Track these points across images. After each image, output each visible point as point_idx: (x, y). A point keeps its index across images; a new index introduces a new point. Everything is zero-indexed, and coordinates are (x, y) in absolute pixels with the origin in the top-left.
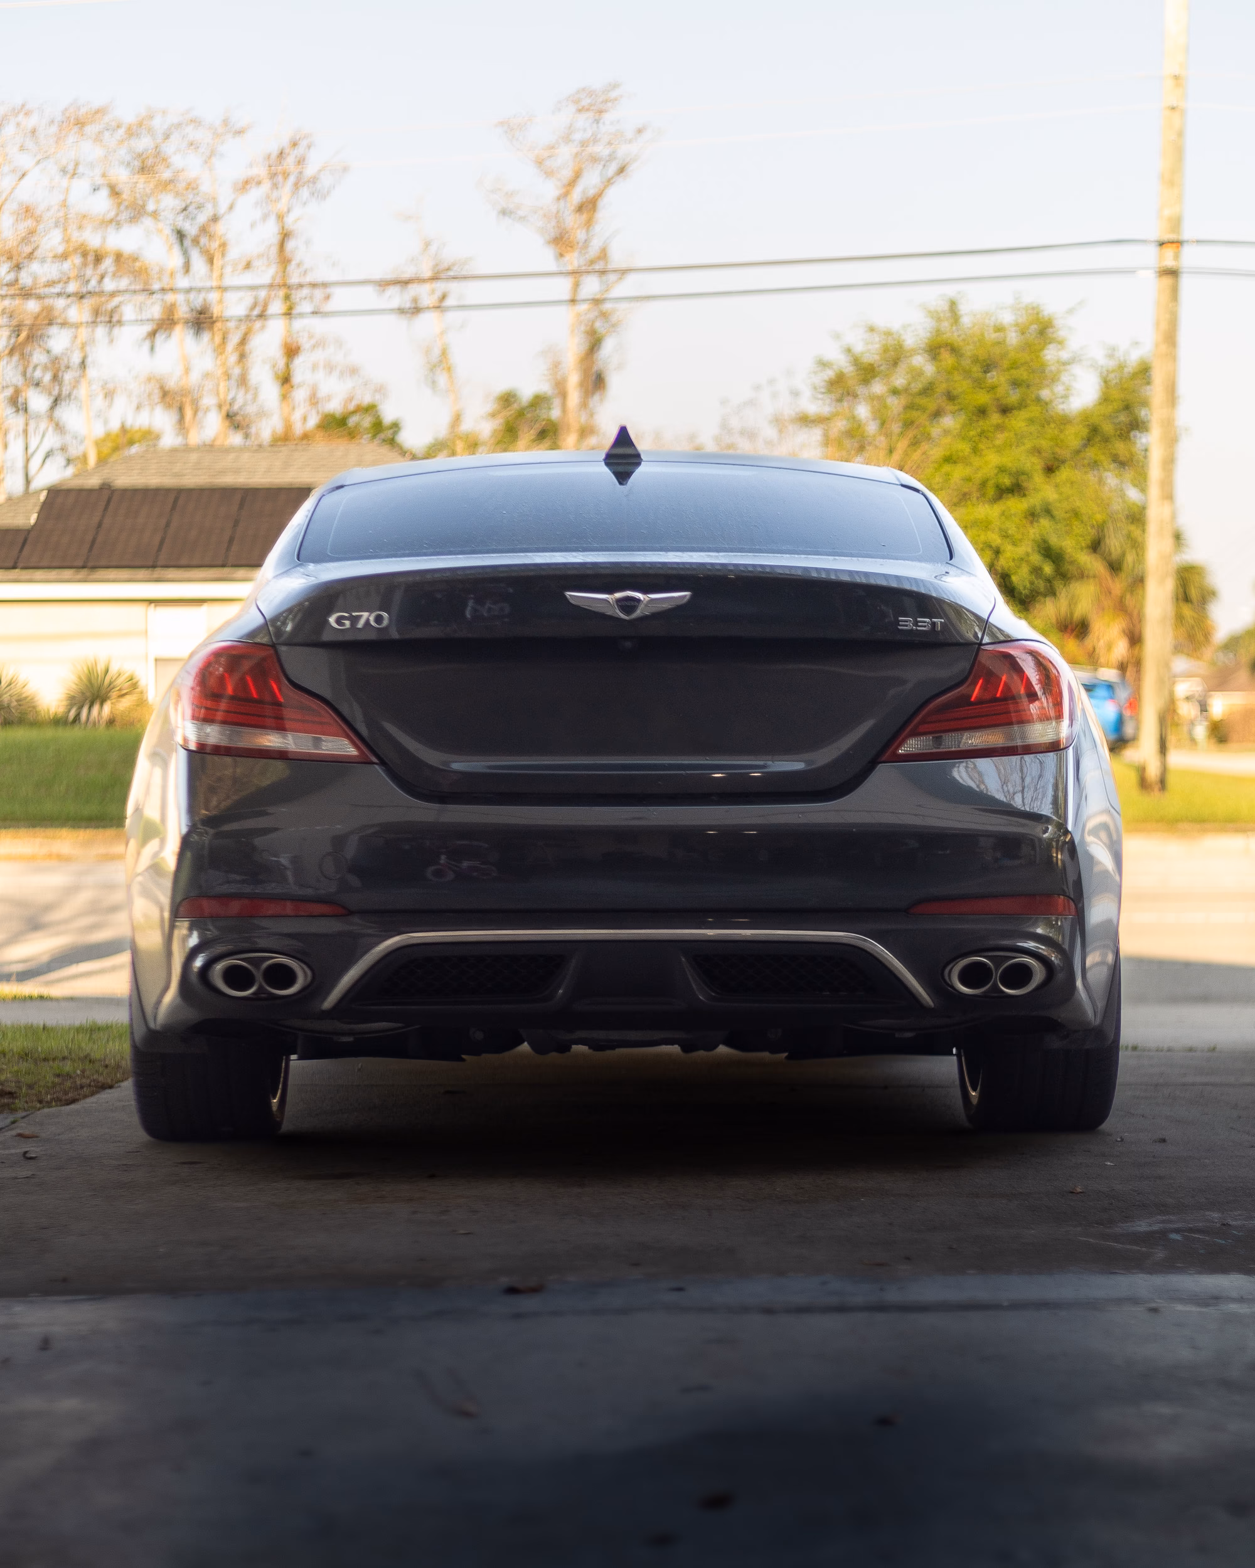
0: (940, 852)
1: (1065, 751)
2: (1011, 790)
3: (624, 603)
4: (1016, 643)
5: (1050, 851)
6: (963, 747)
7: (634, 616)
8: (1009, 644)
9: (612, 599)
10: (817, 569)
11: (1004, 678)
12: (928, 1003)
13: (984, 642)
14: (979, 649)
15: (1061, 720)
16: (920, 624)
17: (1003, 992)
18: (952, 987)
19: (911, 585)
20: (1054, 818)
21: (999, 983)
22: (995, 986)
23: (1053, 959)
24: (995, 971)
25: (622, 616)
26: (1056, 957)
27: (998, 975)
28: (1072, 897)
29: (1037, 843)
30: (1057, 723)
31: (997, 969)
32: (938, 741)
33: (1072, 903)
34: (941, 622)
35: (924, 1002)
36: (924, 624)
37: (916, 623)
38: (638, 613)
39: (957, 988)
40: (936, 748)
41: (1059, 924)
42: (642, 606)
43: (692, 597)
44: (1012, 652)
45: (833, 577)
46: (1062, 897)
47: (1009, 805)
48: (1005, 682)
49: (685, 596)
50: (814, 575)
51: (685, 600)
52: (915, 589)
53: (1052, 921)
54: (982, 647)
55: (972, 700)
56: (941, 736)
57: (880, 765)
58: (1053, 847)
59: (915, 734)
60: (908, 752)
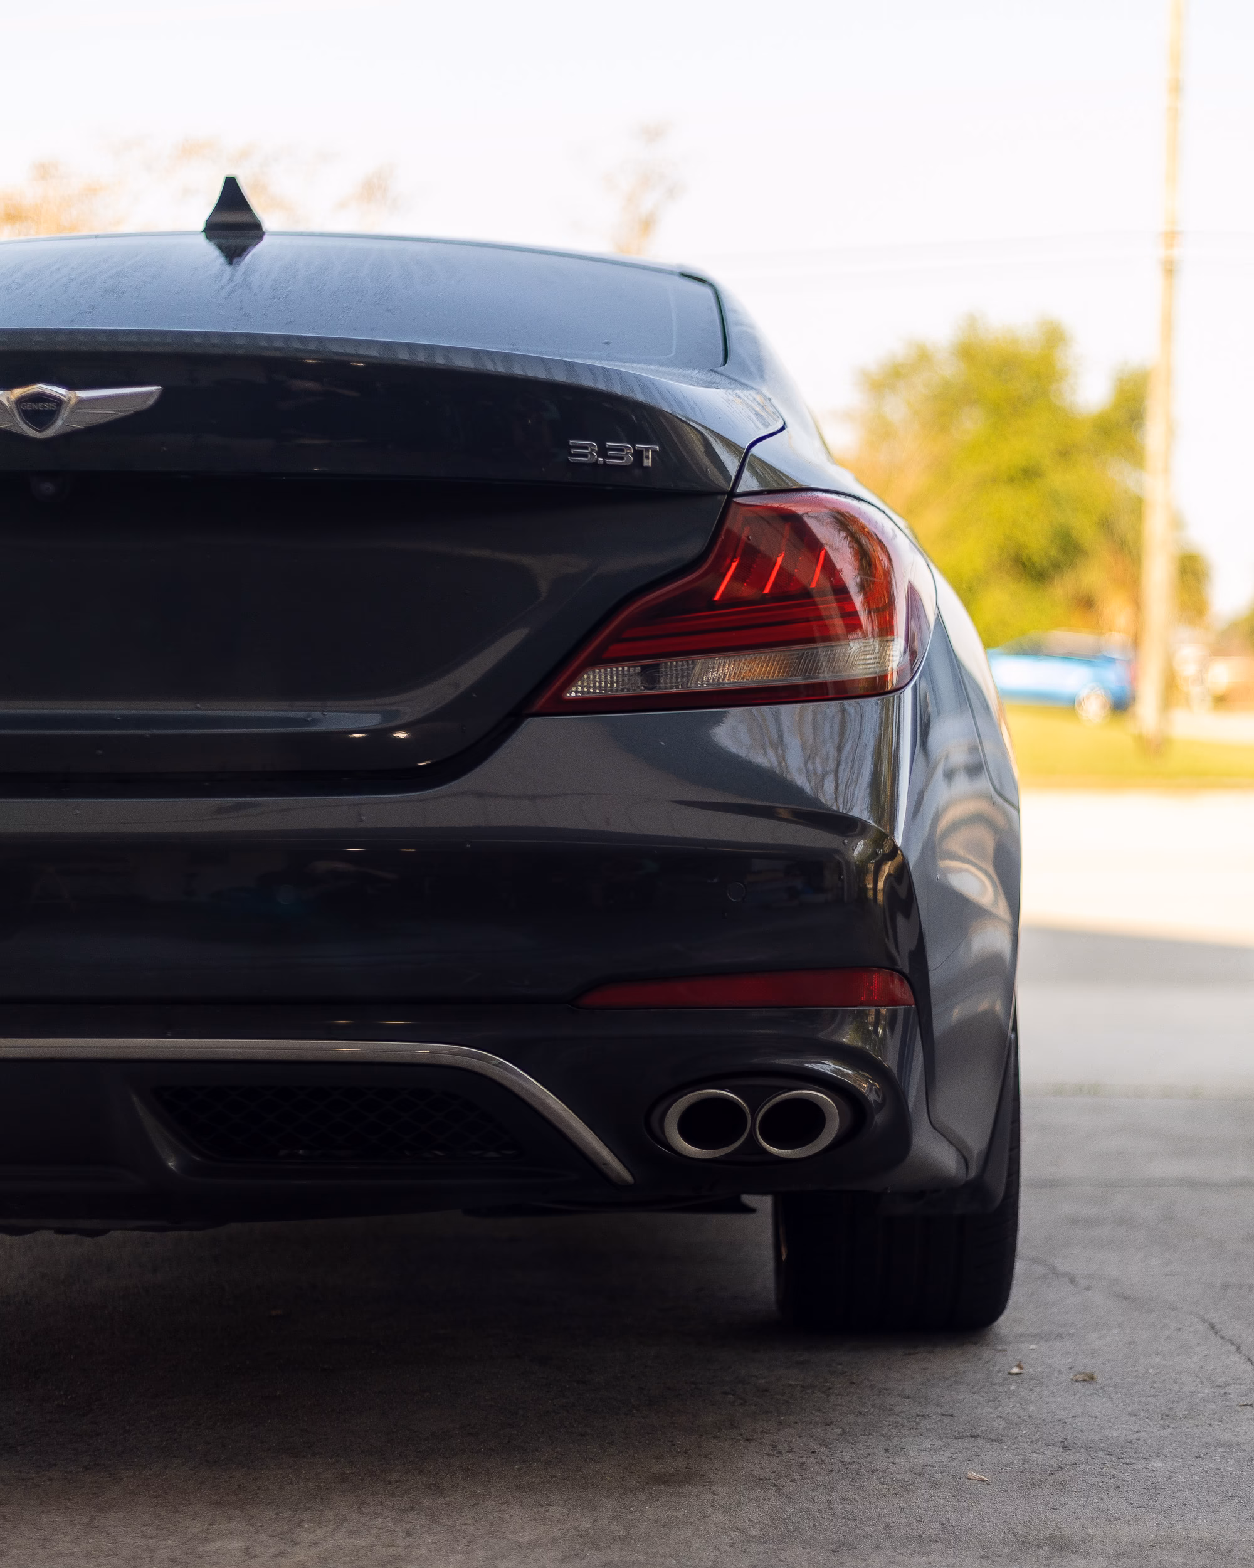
1: (896, 695)
2: (819, 770)
3: (29, 406)
4: (810, 494)
6: (696, 685)
7: (50, 432)
8: (790, 496)
9: (8, 399)
10: (410, 347)
11: (780, 560)
12: (619, 1176)
13: (740, 489)
14: (729, 502)
15: (889, 637)
16: (610, 453)
17: (767, 1153)
18: (668, 1146)
19: (595, 379)
20: (872, 823)
21: (761, 1140)
22: (752, 1139)
23: (866, 1091)
24: (752, 1114)
25: (31, 432)
26: (872, 1089)
27: (758, 1122)
28: (906, 971)
29: (844, 867)
30: (881, 642)
31: (754, 1111)
32: (650, 674)
33: (906, 984)
34: (654, 451)
35: (612, 1175)
36: (623, 452)
37: (603, 452)
38: (58, 426)
39: (675, 1148)
40: (646, 688)
42: (65, 413)
43: (163, 396)
44: (800, 510)
45: (440, 360)
47: (816, 802)
48: (781, 567)
49: (151, 393)
50: (404, 356)
51: (151, 401)
52: (602, 386)
53: (868, 1018)
54: (735, 499)
55: (717, 597)
56: (657, 666)
57: (530, 719)
58: (867, 871)
59: (598, 660)
60: (586, 696)
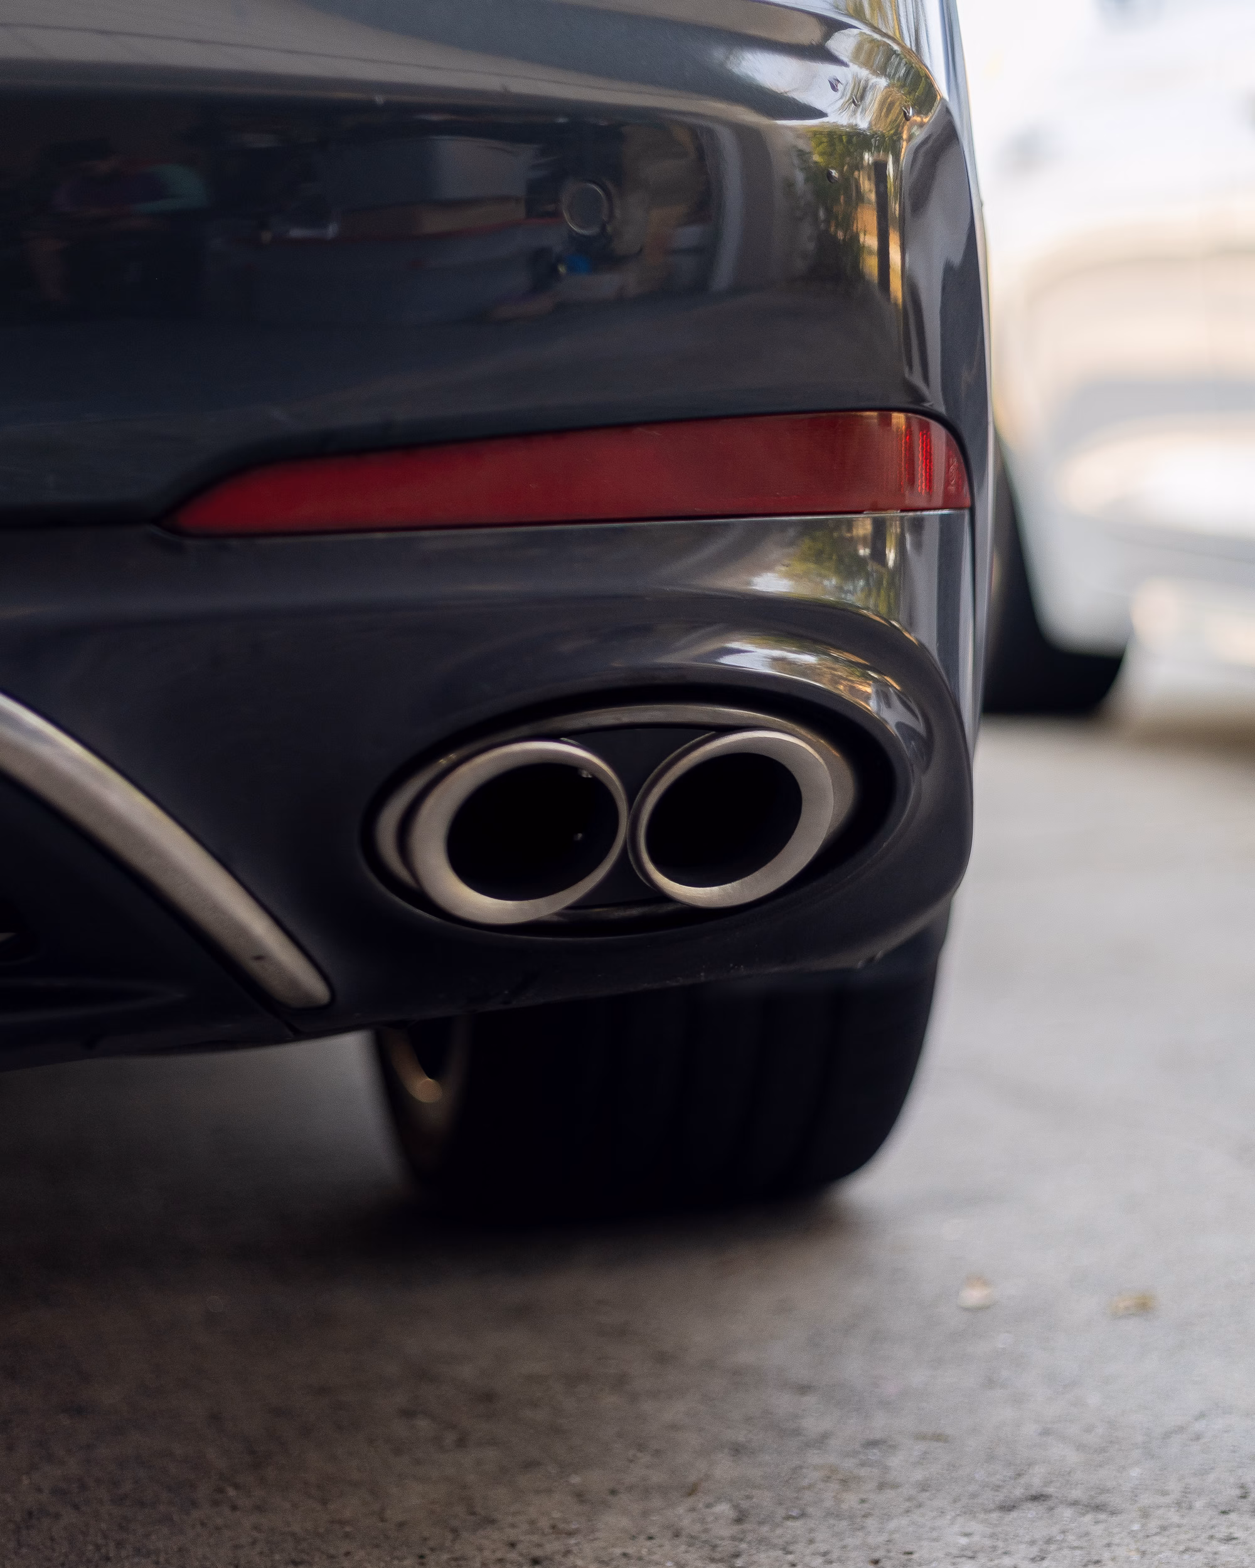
0: (296, 233)
5: (847, 221)
12: (293, 983)
17: (664, 898)
18: (421, 898)
21: (651, 868)
22: (627, 868)
23: (872, 706)
24: (631, 800)
26: (883, 695)
28: (941, 409)
31: (633, 792)
33: (938, 433)
35: (276, 986)
41: (891, 556)
46: (899, 419)
53: (854, 543)
58: (860, 198)
